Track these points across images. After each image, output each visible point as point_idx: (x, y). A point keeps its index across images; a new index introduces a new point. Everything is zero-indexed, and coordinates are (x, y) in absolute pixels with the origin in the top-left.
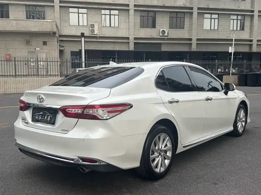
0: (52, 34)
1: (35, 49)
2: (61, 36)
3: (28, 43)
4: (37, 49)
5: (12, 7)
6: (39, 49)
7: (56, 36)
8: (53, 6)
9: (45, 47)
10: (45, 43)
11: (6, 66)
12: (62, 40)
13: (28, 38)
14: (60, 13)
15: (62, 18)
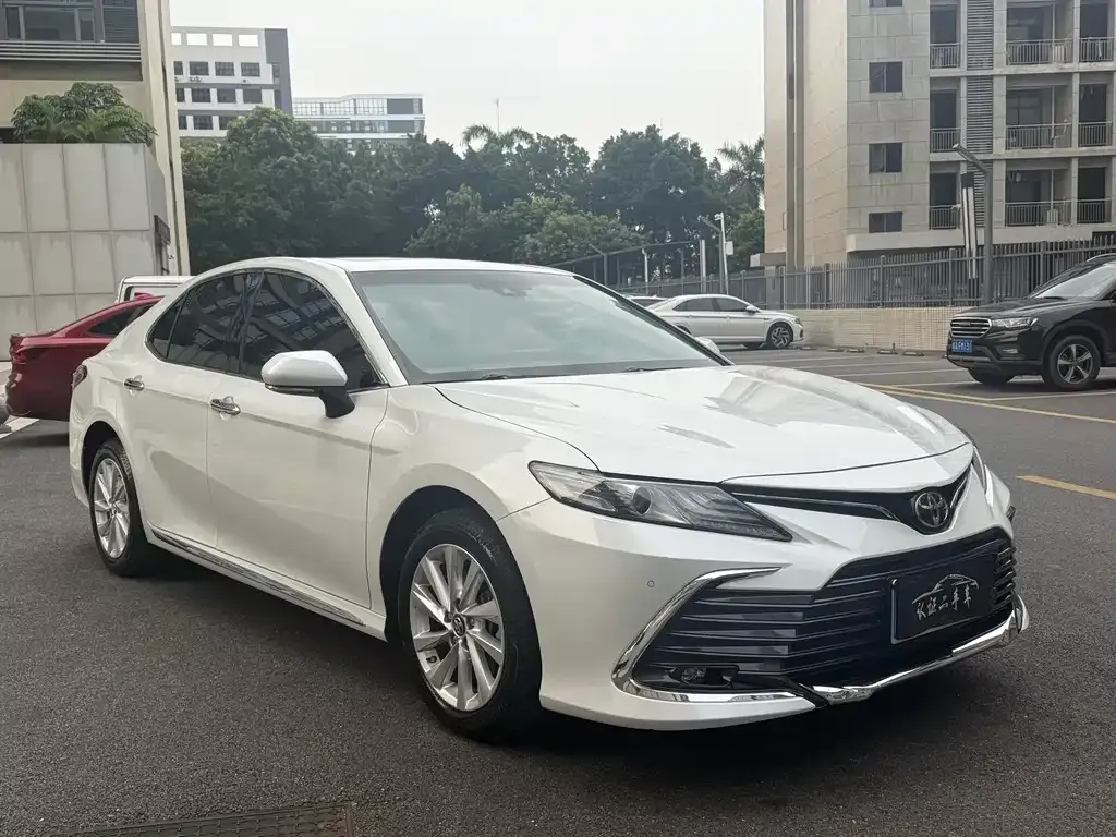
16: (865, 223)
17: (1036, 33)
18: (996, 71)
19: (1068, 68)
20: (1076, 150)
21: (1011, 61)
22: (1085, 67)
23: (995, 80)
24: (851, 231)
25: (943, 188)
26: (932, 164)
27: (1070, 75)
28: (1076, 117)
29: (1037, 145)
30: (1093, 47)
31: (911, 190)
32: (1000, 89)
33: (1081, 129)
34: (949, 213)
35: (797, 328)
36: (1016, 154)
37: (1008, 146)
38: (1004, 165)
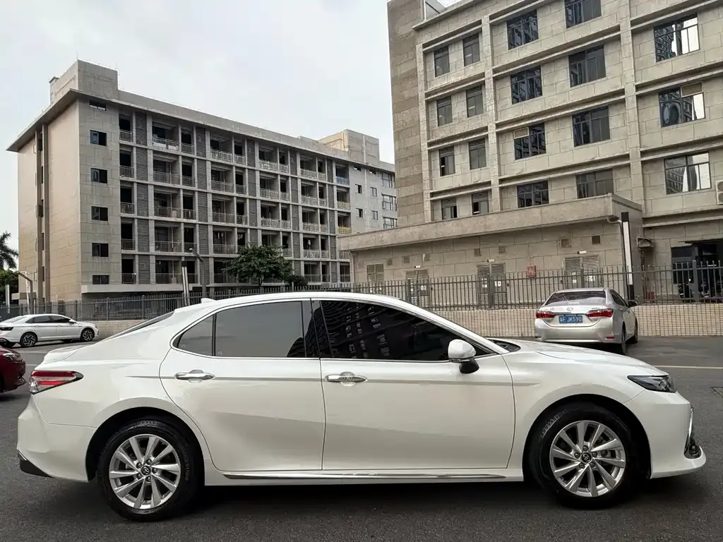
0: (608, 220)
1: (578, 253)
2: (646, 220)
3: (565, 243)
4: (581, 252)
5: (552, 183)
6: (585, 252)
7: (619, 223)
8: (629, 165)
9: (597, 247)
10: (596, 240)
11: (529, 287)
12: (650, 228)
13: (564, 235)
14: (643, 174)
15: (647, 185)
16: (91, 280)
17: (164, 204)
18: (150, 217)
19: (179, 220)
20: (183, 253)
21: (156, 214)
22: (185, 220)
23: (150, 221)
24: (83, 283)
25: (127, 265)
26: (122, 254)
27: (180, 223)
28: (183, 240)
29: (167, 250)
30: (188, 213)
31: (113, 265)
32: (152, 225)
33: (185, 245)
34: (131, 277)
35: (96, 331)
36: (159, 253)
37: (156, 249)
38: (154, 257)
